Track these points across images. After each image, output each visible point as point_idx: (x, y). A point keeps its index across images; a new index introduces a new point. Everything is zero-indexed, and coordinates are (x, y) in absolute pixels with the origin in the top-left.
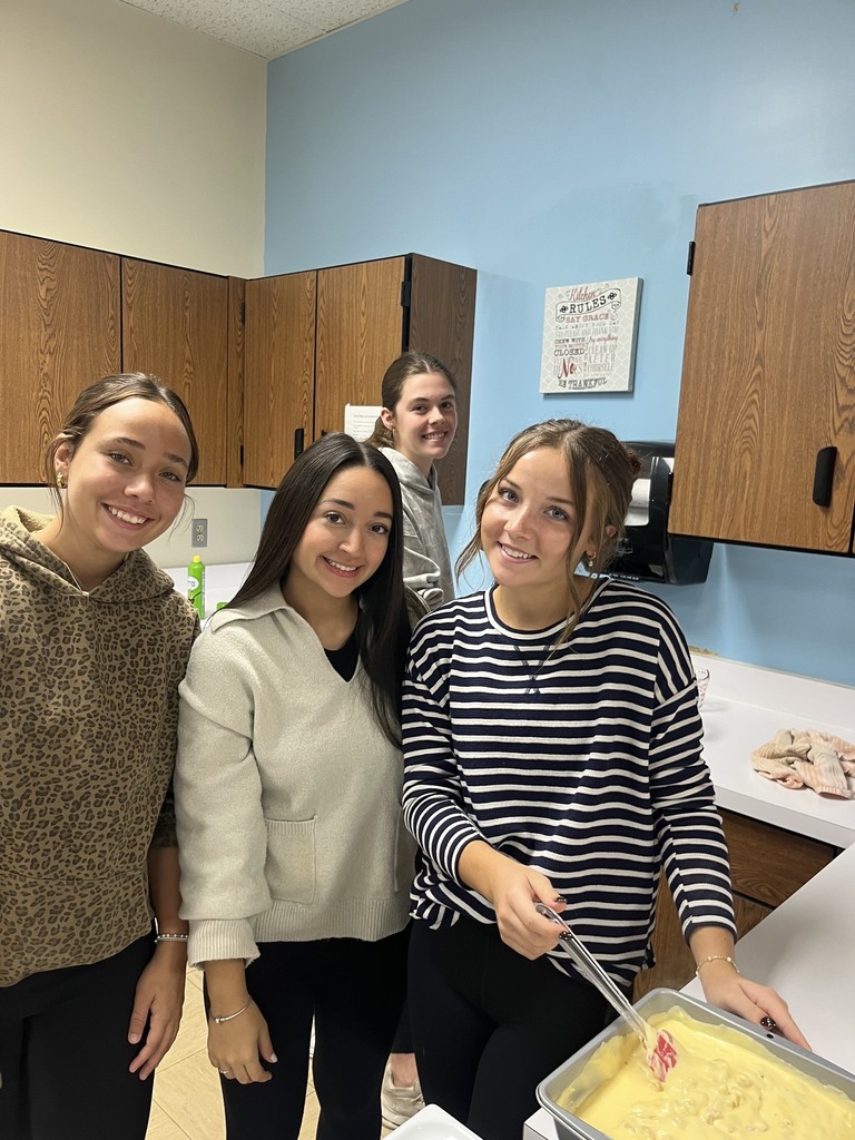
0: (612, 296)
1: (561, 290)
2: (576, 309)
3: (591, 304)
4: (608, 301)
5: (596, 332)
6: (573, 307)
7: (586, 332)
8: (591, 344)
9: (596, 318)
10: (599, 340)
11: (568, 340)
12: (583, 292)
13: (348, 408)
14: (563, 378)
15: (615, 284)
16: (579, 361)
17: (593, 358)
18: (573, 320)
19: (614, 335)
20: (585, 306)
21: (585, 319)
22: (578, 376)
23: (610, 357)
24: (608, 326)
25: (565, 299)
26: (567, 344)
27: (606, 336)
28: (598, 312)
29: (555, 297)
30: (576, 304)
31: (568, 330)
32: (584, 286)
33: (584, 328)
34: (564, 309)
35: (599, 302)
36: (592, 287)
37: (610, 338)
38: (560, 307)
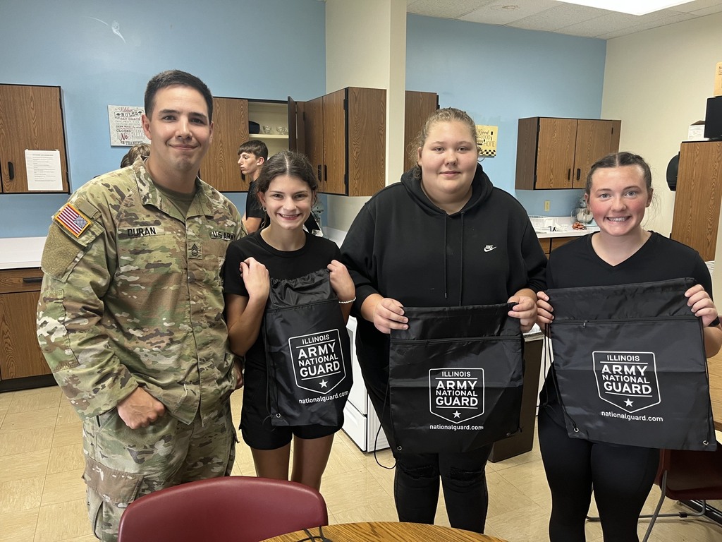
0: (140, 112)
1: (115, 107)
3: (131, 114)
4: (139, 114)
5: (135, 124)
6: (123, 115)
7: (131, 124)
8: (133, 129)
9: (135, 120)
10: (137, 127)
11: (122, 126)
12: (127, 109)
13: (27, 151)
14: (123, 140)
15: (141, 108)
16: (129, 134)
17: (135, 134)
18: (124, 119)
20: (128, 114)
21: (129, 119)
22: (130, 140)
25: (118, 110)
26: (122, 128)
28: (135, 117)
29: (113, 110)
30: (124, 113)
31: (122, 122)
32: (127, 107)
33: (129, 122)
34: (118, 114)
35: (135, 114)
36: (131, 108)
38: (116, 113)
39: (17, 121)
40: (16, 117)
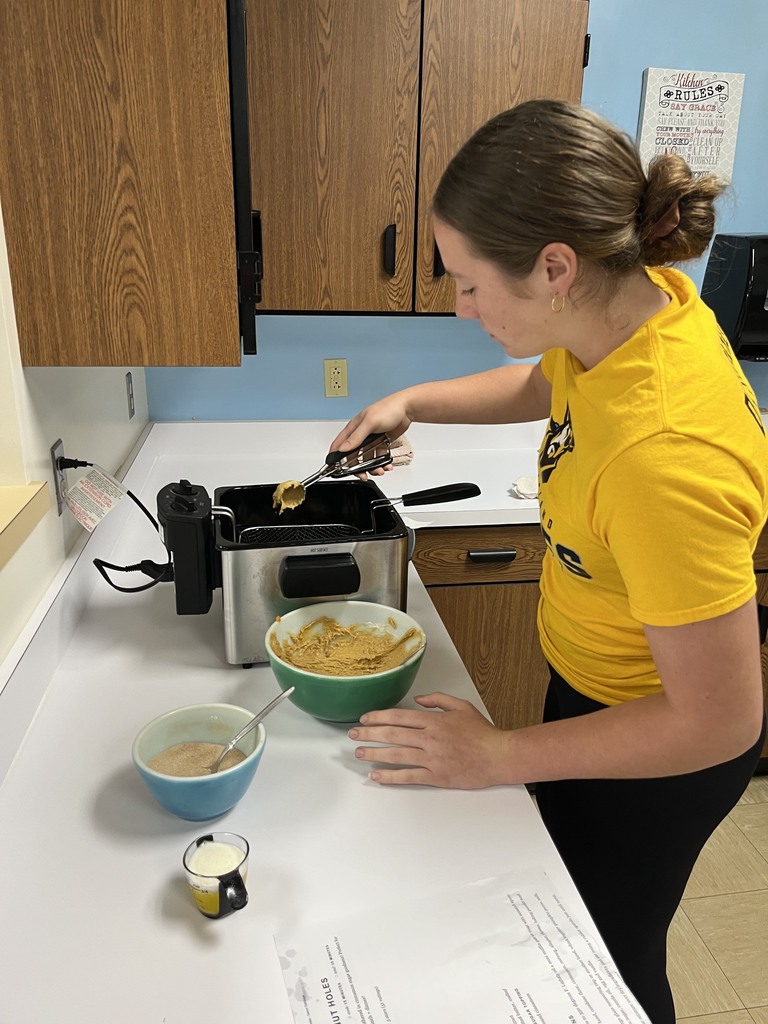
0: (720, 88)
1: (666, 72)
2: (682, 96)
3: (698, 93)
4: (716, 92)
5: (702, 123)
6: (679, 93)
7: (691, 122)
8: (696, 135)
9: (703, 109)
10: (704, 132)
11: (671, 129)
12: (690, 79)
15: (723, 76)
17: (697, 151)
18: (678, 108)
19: (720, 128)
20: (691, 94)
21: (692, 108)
23: (715, 150)
24: (714, 118)
25: (670, 83)
26: (671, 133)
27: (712, 129)
28: (700, 104)
29: (660, 79)
30: (683, 91)
31: (672, 117)
32: (692, 72)
33: (688, 116)
34: (669, 94)
35: (706, 92)
36: (700, 76)
37: (715, 131)
38: (664, 91)
39: (471, 103)
40: (469, 94)
